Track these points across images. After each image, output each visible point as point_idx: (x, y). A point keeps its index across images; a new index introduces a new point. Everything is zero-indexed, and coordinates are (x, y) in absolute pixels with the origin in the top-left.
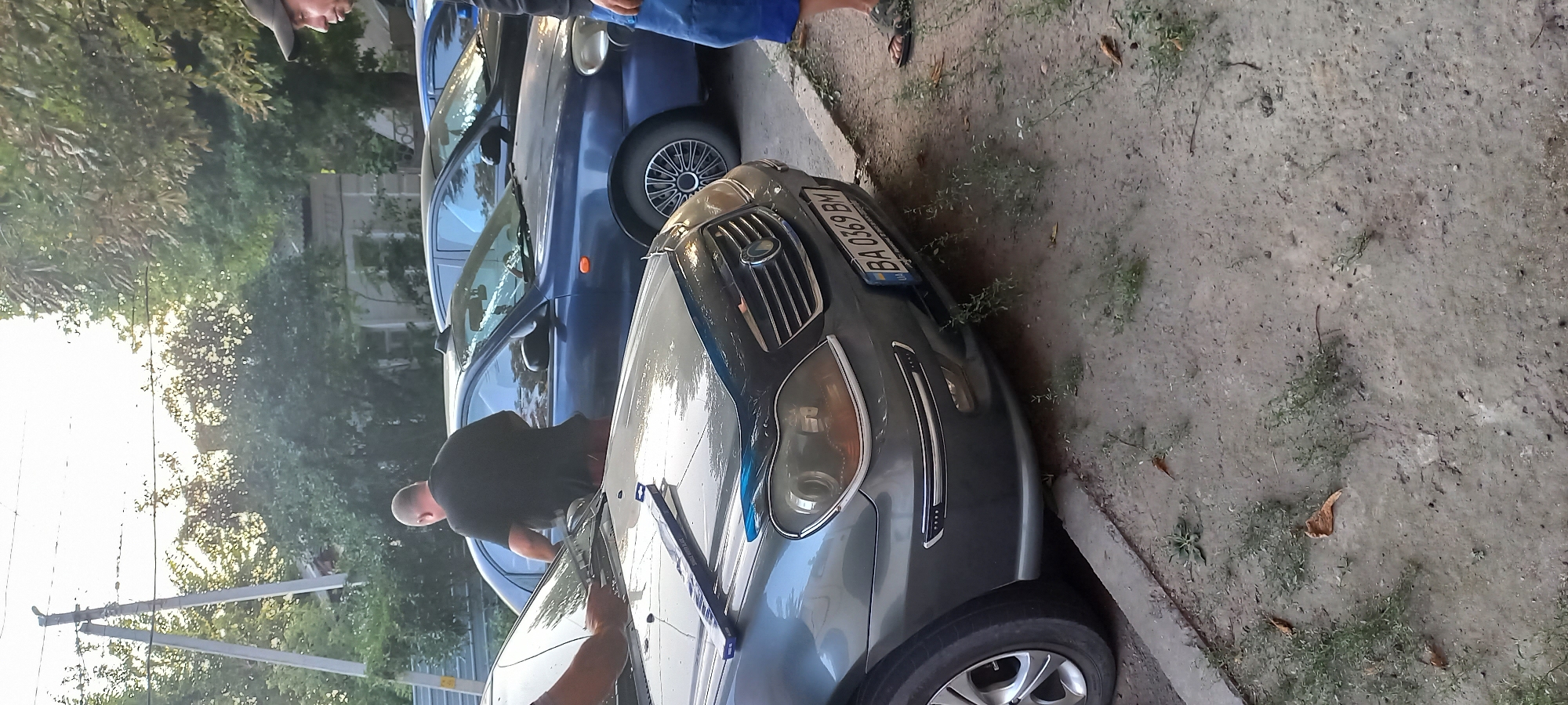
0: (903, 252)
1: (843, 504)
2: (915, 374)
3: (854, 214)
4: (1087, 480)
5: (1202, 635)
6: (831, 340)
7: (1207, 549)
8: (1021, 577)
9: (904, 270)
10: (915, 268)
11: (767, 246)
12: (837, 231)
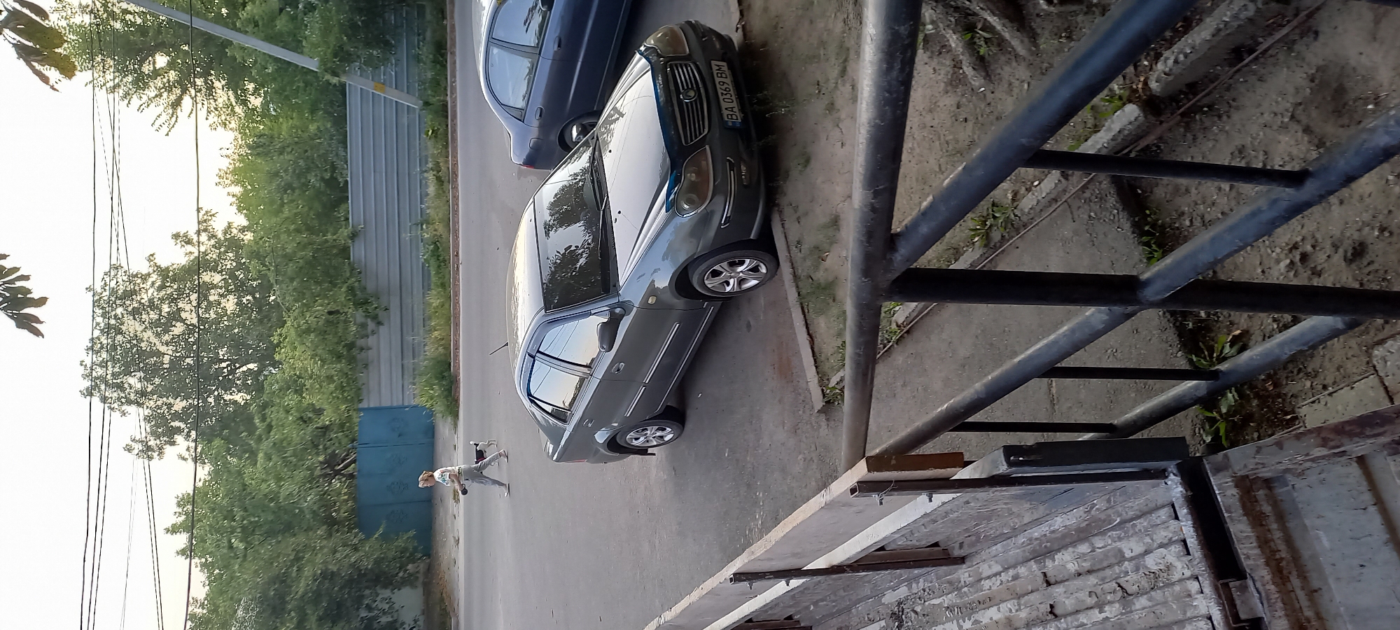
0: (742, 110)
1: (699, 211)
2: (732, 172)
3: (728, 81)
4: (781, 212)
5: (795, 273)
6: (707, 147)
7: (802, 250)
8: (751, 238)
9: (740, 121)
10: (745, 120)
11: (692, 94)
12: (720, 92)
